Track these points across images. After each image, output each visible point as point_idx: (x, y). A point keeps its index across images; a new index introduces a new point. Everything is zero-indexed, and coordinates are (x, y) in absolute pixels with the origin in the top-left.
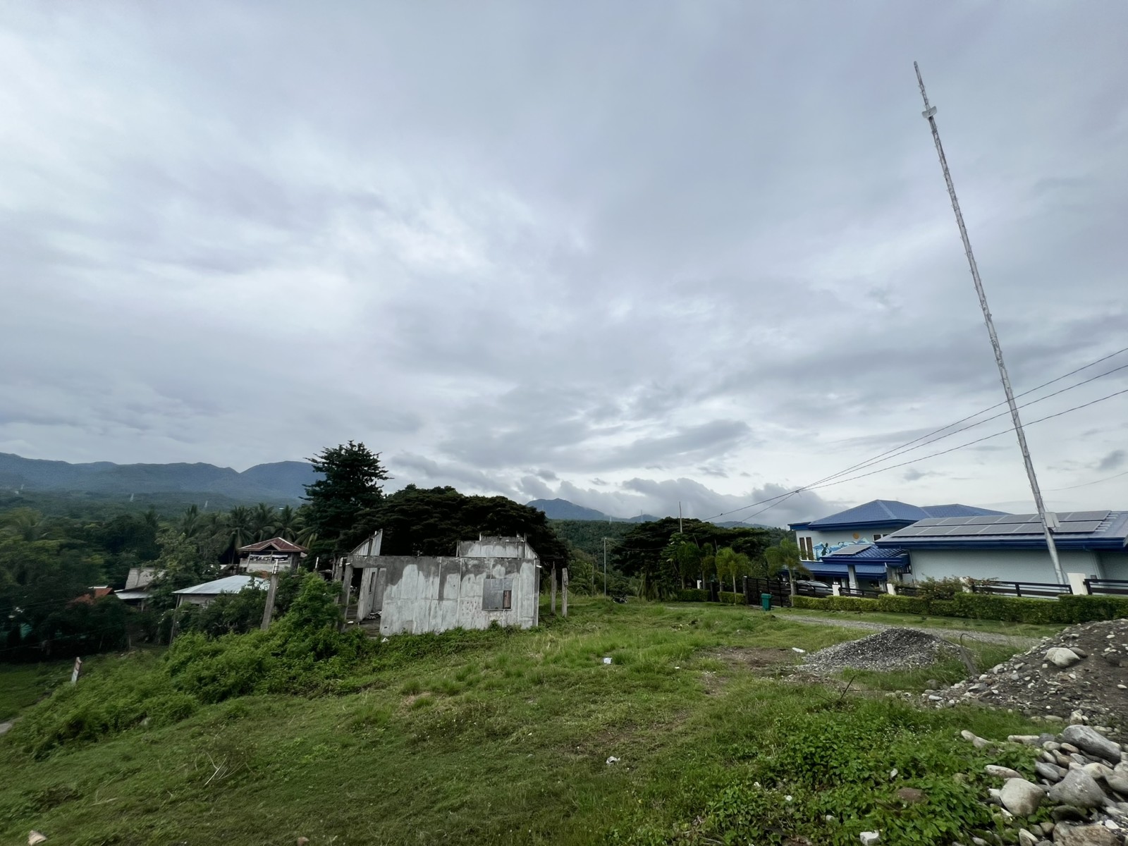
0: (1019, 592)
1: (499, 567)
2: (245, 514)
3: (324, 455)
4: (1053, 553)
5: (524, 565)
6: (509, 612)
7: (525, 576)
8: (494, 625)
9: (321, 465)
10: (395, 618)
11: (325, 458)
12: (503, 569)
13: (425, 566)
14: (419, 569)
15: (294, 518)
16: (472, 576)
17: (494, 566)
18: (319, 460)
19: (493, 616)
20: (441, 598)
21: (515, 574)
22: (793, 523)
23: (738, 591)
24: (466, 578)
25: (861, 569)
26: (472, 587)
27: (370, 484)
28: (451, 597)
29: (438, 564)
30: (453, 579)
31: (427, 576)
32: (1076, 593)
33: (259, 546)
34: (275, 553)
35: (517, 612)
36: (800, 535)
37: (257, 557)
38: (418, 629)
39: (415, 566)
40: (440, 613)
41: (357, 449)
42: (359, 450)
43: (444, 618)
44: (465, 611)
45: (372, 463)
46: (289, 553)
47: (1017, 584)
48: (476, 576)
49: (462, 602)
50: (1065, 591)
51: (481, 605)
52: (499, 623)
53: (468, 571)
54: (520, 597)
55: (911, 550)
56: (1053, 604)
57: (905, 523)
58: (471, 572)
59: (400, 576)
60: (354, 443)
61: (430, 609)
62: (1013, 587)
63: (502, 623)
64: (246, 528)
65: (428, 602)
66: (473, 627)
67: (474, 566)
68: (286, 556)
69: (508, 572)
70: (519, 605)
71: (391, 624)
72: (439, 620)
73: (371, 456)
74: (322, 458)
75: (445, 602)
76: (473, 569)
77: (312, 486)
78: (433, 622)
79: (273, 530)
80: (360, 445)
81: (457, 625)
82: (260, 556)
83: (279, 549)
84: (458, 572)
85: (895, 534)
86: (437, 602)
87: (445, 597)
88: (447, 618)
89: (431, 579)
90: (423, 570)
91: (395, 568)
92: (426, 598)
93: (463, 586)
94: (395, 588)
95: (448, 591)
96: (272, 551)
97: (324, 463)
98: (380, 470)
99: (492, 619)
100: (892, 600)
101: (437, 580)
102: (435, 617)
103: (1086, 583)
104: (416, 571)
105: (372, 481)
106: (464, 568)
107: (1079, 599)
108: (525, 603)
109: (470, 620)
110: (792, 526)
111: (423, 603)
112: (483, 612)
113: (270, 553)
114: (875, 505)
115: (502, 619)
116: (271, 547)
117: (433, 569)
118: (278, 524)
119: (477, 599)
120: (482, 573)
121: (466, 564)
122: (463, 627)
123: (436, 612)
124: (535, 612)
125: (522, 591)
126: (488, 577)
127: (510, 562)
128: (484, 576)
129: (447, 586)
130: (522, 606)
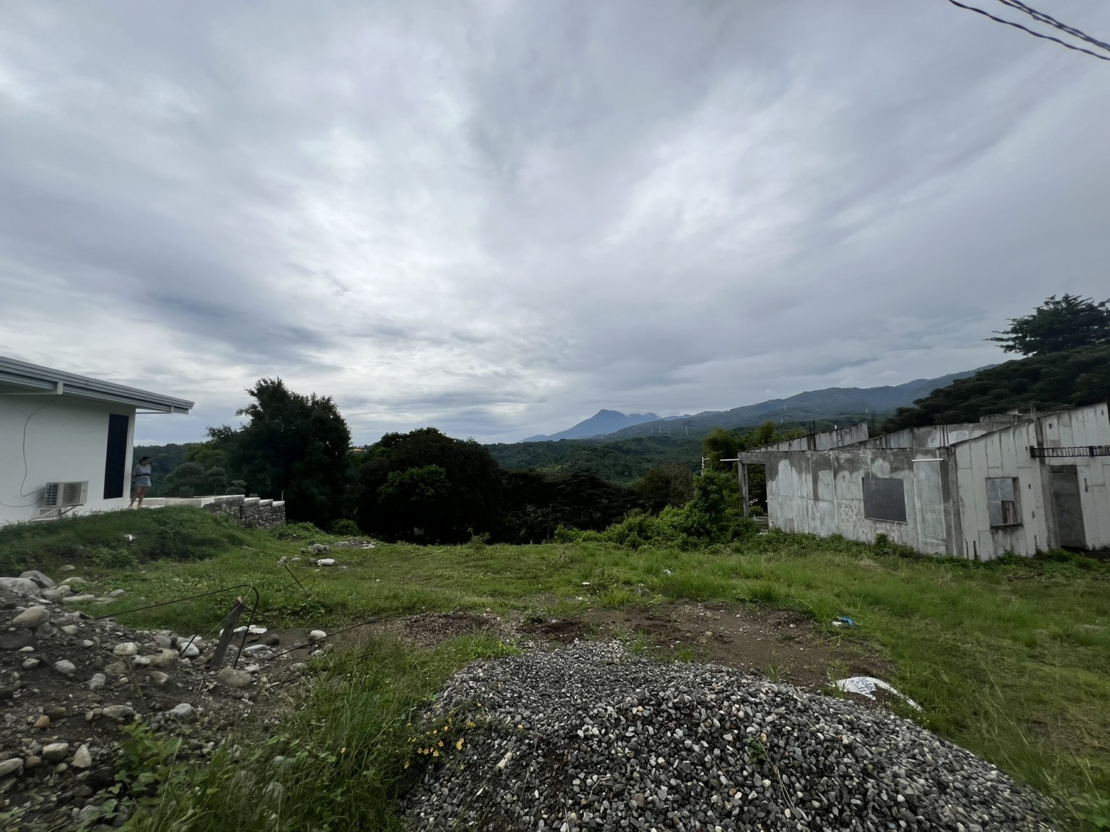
1: (880, 461)
6: (903, 527)
7: (922, 475)
8: (882, 539)
10: (780, 515)
12: (886, 465)
13: (796, 462)
14: (791, 465)
16: (846, 473)
17: (873, 461)
19: (882, 528)
20: (816, 498)
21: (907, 471)
24: (840, 475)
26: (849, 488)
28: (826, 498)
30: (826, 476)
31: (800, 472)
35: (916, 528)
38: (799, 528)
39: (788, 462)
40: (818, 515)
43: (823, 520)
44: (844, 516)
48: (851, 473)
49: (839, 505)
51: (862, 510)
52: (890, 538)
54: (918, 505)
58: (844, 469)
59: (777, 472)
61: (807, 509)
63: (894, 540)
65: (805, 501)
66: (856, 538)
67: (847, 460)
69: (894, 470)
70: (919, 518)
71: (778, 520)
72: (818, 523)
75: (822, 504)
76: (846, 465)
78: (812, 524)
81: (836, 532)
86: (812, 502)
87: (820, 496)
88: (826, 522)
89: (804, 477)
90: (795, 467)
91: (771, 464)
93: (838, 487)
94: (774, 483)
95: (822, 490)
99: (879, 532)
101: (810, 478)
102: (814, 519)
104: (789, 467)
106: (836, 464)
108: (929, 516)
109: (851, 528)
111: (800, 502)
112: (867, 521)
115: (895, 534)
117: (804, 464)
119: (855, 502)
120: (857, 469)
121: (837, 459)
122: (844, 535)
123: (813, 514)
124: (949, 533)
125: (920, 497)
126: (867, 475)
127: (895, 455)
128: (861, 474)
129: (821, 485)
130: (924, 520)
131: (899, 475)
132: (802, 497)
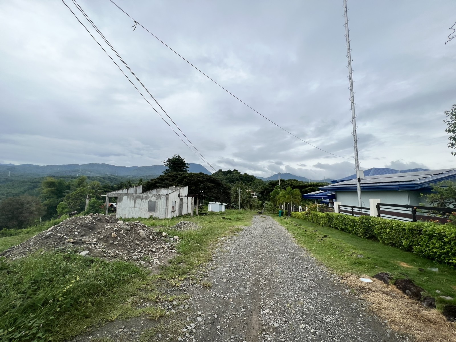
1: (154, 197)
3: (167, 160)
5: (162, 196)
6: (156, 213)
7: (162, 201)
8: (151, 217)
9: (167, 164)
10: (121, 213)
13: (130, 197)
14: (128, 197)
16: (144, 200)
17: (152, 197)
18: (166, 162)
20: (135, 207)
21: (159, 200)
24: (142, 201)
26: (145, 204)
28: (138, 207)
29: (134, 196)
30: (138, 200)
31: (130, 200)
35: (159, 213)
38: (127, 217)
39: (127, 197)
40: (134, 212)
44: (142, 212)
49: (141, 209)
51: (147, 210)
52: (153, 216)
53: (143, 199)
54: (160, 208)
55: (336, 192)
58: (144, 199)
59: (122, 199)
65: (131, 208)
66: (144, 217)
67: (145, 197)
69: (156, 199)
70: (160, 211)
71: (120, 215)
72: (134, 214)
73: (182, 160)
75: (136, 209)
77: (165, 171)
78: (132, 215)
80: (178, 156)
81: (139, 216)
86: (133, 208)
88: (137, 214)
89: (131, 201)
91: (120, 197)
92: (130, 207)
93: (142, 204)
94: (120, 203)
95: (137, 205)
98: (186, 164)
99: (151, 215)
101: (133, 201)
102: (133, 213)
105: (185, 168)
109: (144, 215)
111: (129, 209)
112: (148, 212)
117: (132, 197)
119: (146, 208)
120: (147, 199)
121: (143, 196)
122: (141, 217)
123: (133, 212)
124: (166, 213)
125: (161, 206)
126: (150, 201)
127: (157, 196)
128: (149, 200)
129: (136, 203)
130: (161, 211)
131: (157, 201)
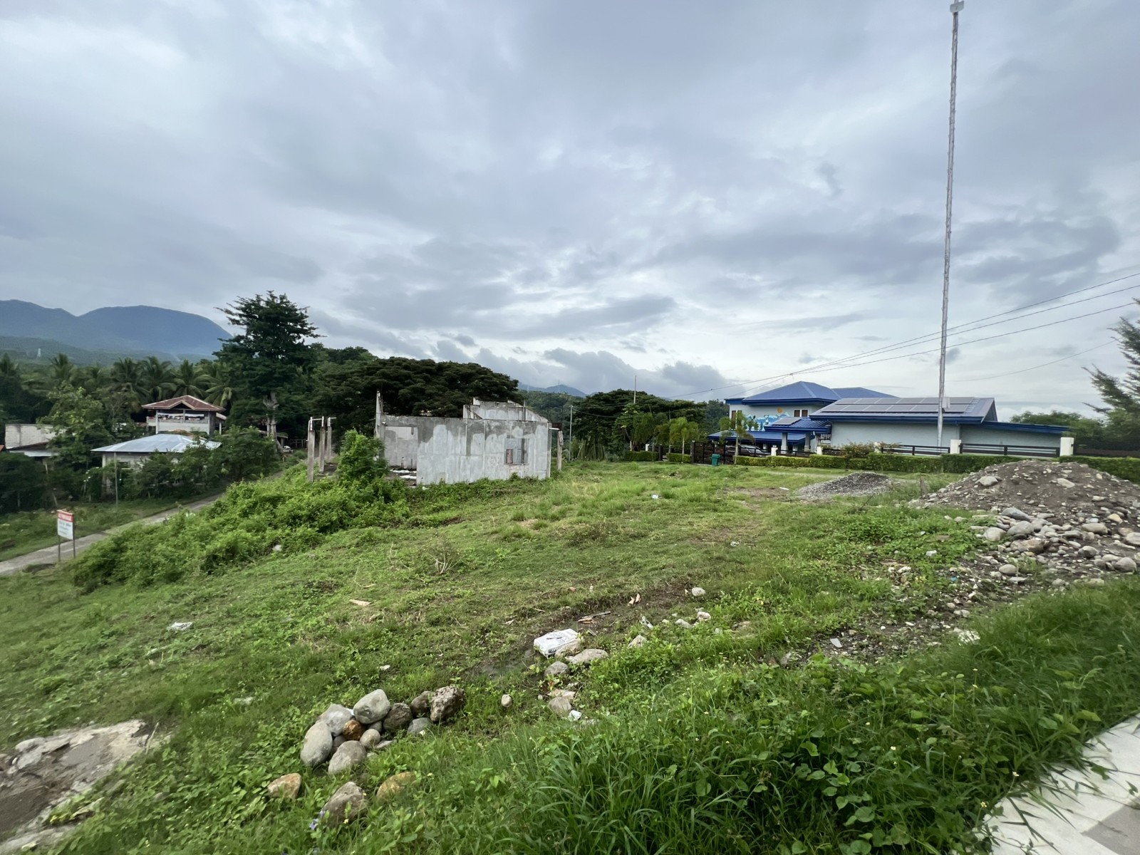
0: (913, 452)
1: (517, 428)
2: (134, 368)
4: (940, 425)
5: (539, 427)
6: (527, 467)
7: (539, 437)
8: (515, 477)
9: (237, 318)
10: (429, 471)
11: (243, 310)
12: (521, 431)
13: (453, 427)
14: (448, 429)
15: (197, 375)
16: (495, 436)
17: (513, 428)
18: (235, 311)
19: (514, 469)
20: (468, 454)
21: (531, 435)
22: (729, 398)
23: (685, 453)
24: (490, 437)
25: (792, 437)
26: (495, 446)
27: (298, 341)
28: (477, 453)
29: (465, 425)
30: (478, 438)
31: (455, 435)
32: (952, 453)
33: (165, 404)
34: (187, 412)
35: (533, 466)
36: (733, 408)
37: (166, 416)
38: (450, 481)
39: (444, 426)
40: (468, 466)
41: (279, 302)
42: (282, 302)
43: (472, 470)
44: (489, 465)
45: (300, 319)
46: (206, 413)
47: (914, 447)
48: (498, 435)
49: (487, 458)
50: (945, 451)
51: (503, 460)
52: (519, 474)
53: (491, 432)
54: (535, 453)
55: (834, 423)
56: (937, 460)
57: (829, 402)
58: (494, 433)
59: (431, 434)
60: (275, 294)
61: (460, 463)
62: (911, 449)
63: (521, 475)
64: (139, 384)
65: (458, 457)
66: (497, 478)
67: (496, 427)
68: (202, 415)
69: (525, 433)
70: (535, 460)
71: (427, 475)
72: (468, 472)
73: (296, 310)
74: (237, 309)
75: (472, 458)
76: (495, 430)
77: (230, 340)
78: (463, 474)
79: (174, 388)
80: (282, 298)
81: (483, 477)
82: (170, 415)
83: (193, 408)
84: (483, 432)
85: (823, 409)
86: (465, 457)
87: (472, 452)
88: (475, 471)
89: (459, 438)
90: (451, 430)
91: (426, 428)
93: (488, 445)
94: (427, 444)
95: (473, 448)
96: (184, 410)
97: (240, 315)
98: (309, 326)
99: (513, 471)
100: (819, 458)
101: (465, 439)
102: (464, 470)
103: (961, 446)
104: (445, 431)
105: (300, 338)
106: (487, 429)
107: (954, 456)
108: (540, 459)
109: (494, 472)
110: (728, 401)
111: (453, 458)
112: (505, 466)
113: (181, 412)
114: (799, 385)
115: (522, 472)
116: (182, 406)
117: (460, 429)
118: (180, 381)
119: (499, 456)
120: (502, 433)
121: (489, 426)
122: (488, 478)
123: (465, 466)
125: (537, 449)
126: (509, 437)
127: (527, 425)
128: (505, 436)
129: (473, 444)
131: (527, 437)
132: (455, 454)
